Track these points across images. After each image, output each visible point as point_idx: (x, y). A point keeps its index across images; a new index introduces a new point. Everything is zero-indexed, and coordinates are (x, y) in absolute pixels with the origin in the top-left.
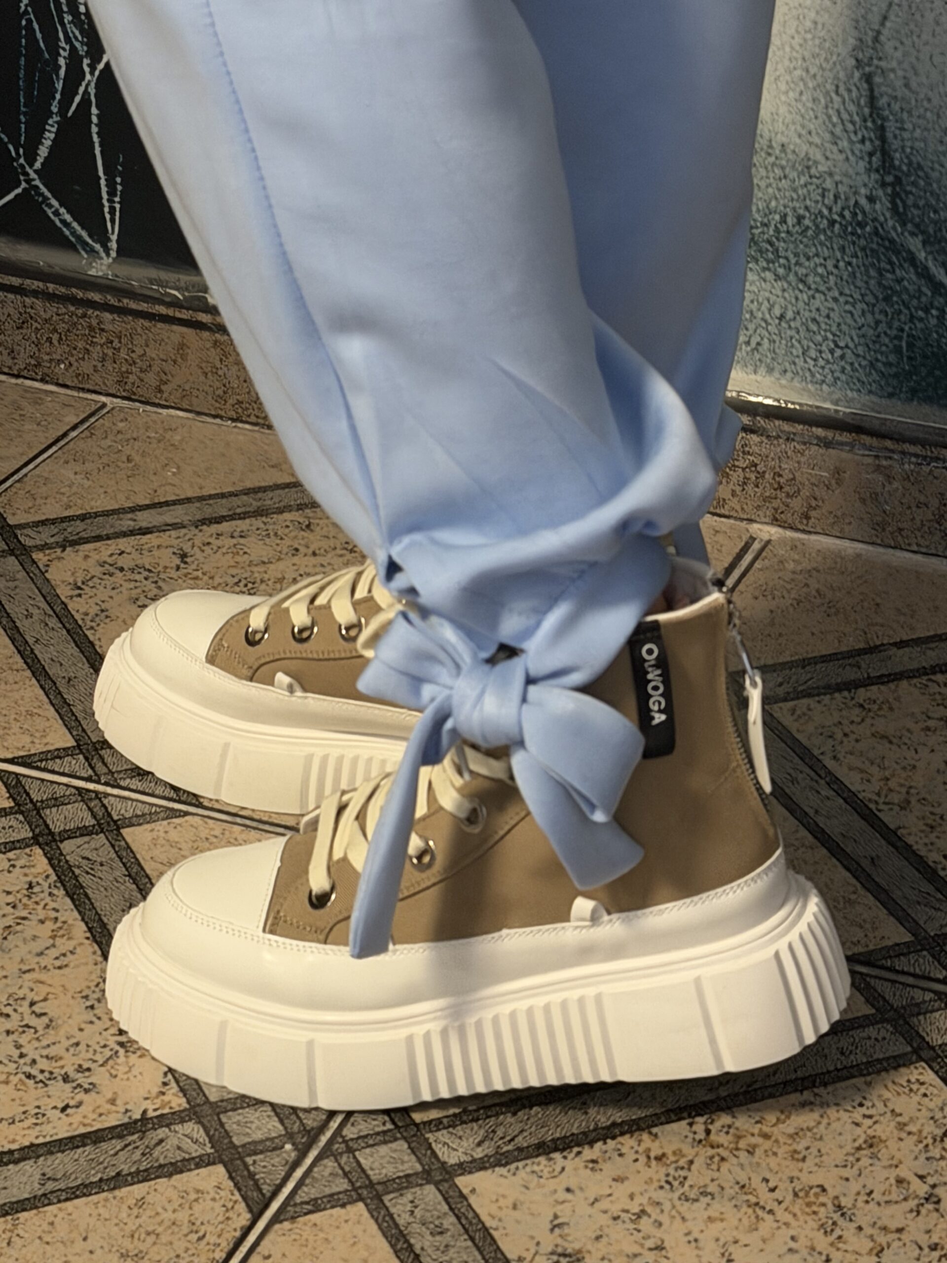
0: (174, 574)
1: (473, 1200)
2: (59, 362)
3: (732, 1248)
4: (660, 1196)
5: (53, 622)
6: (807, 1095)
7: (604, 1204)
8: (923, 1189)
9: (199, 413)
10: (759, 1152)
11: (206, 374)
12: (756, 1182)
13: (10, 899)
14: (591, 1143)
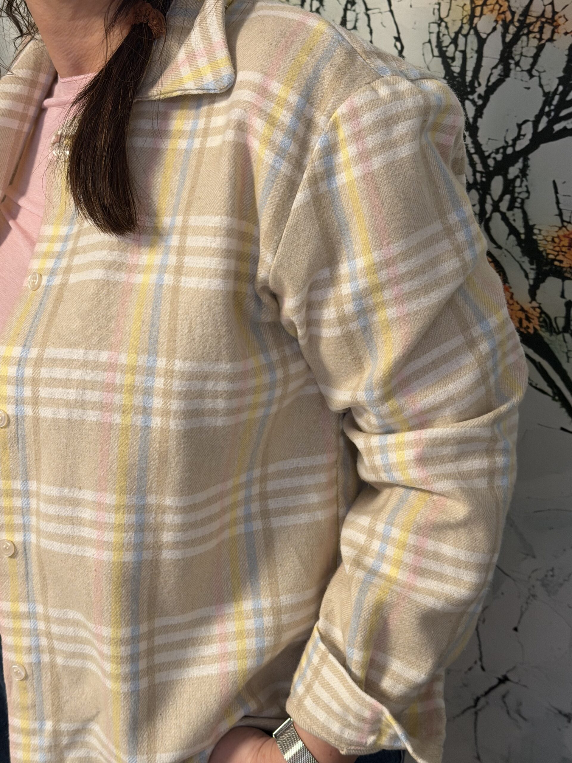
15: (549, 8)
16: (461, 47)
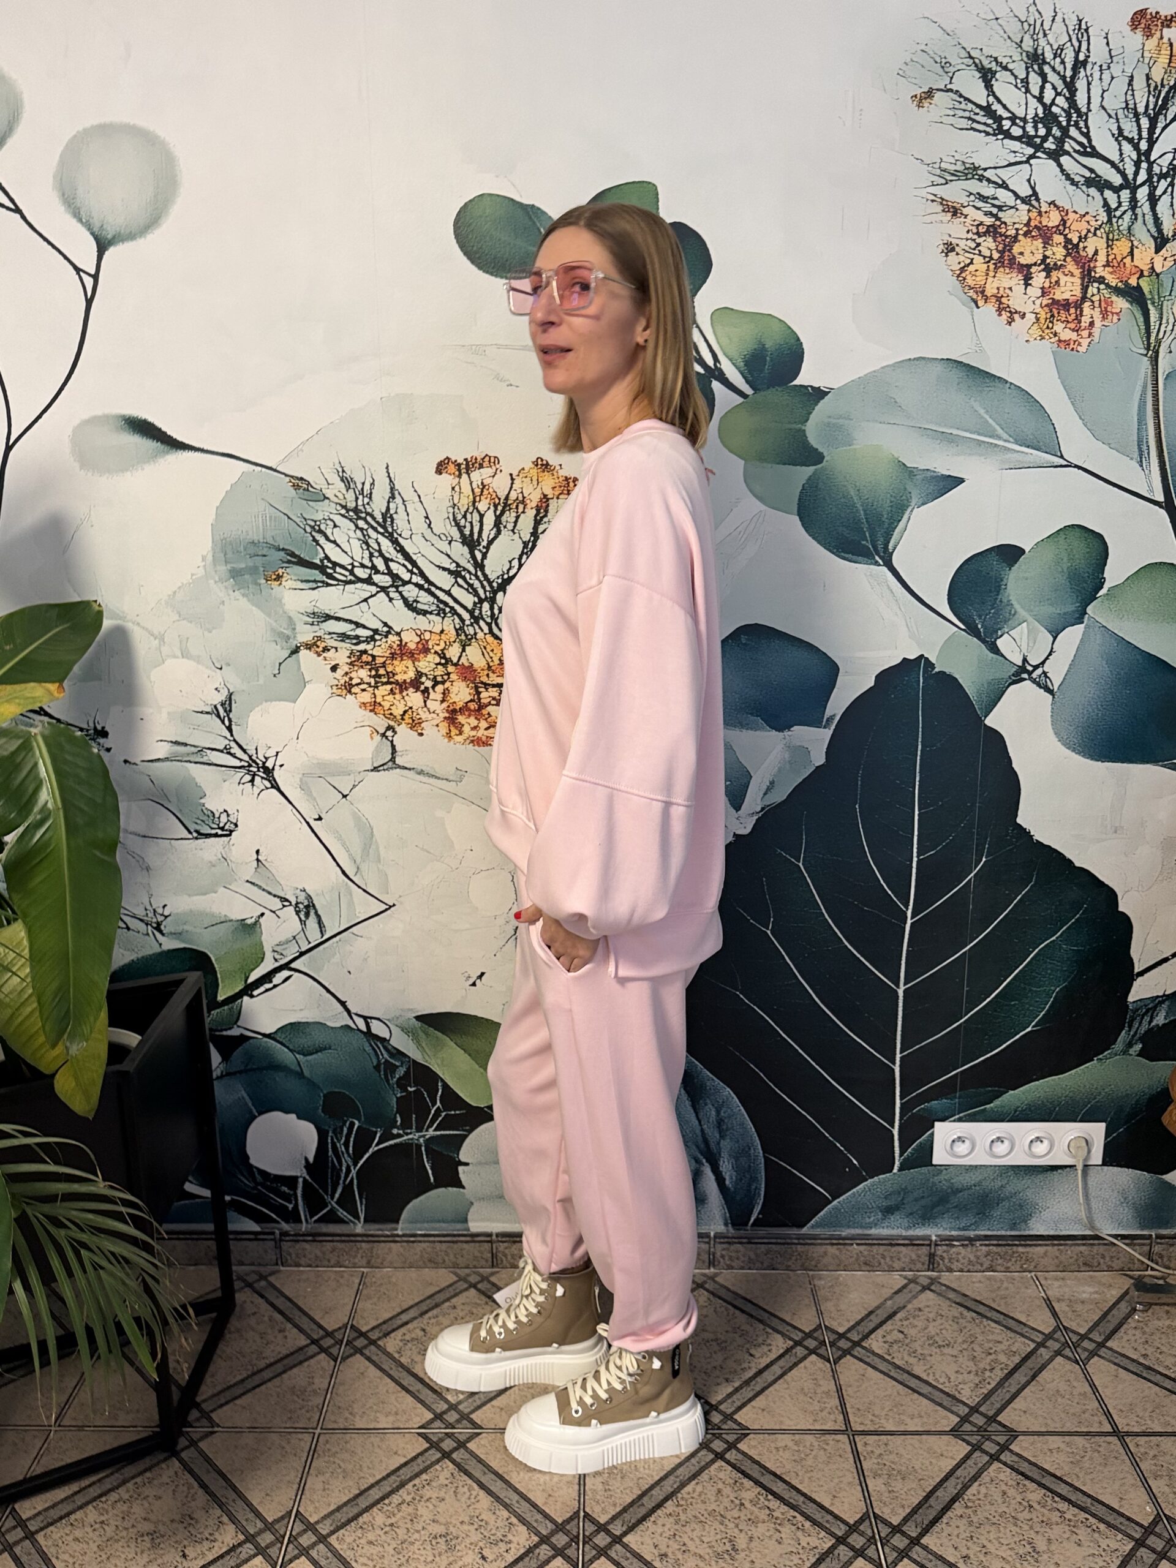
2: (346, 1260)
3: (702, 1538)
5: (400, 1369)
6: (696, 1481)
7: (664, 1535)
9: (396, 1268)
10: (694, 1504)
11: (398, 1256)
12: (698, 1515)
13: (449, 1481)
15: (520, 496)
16: (469, 519)
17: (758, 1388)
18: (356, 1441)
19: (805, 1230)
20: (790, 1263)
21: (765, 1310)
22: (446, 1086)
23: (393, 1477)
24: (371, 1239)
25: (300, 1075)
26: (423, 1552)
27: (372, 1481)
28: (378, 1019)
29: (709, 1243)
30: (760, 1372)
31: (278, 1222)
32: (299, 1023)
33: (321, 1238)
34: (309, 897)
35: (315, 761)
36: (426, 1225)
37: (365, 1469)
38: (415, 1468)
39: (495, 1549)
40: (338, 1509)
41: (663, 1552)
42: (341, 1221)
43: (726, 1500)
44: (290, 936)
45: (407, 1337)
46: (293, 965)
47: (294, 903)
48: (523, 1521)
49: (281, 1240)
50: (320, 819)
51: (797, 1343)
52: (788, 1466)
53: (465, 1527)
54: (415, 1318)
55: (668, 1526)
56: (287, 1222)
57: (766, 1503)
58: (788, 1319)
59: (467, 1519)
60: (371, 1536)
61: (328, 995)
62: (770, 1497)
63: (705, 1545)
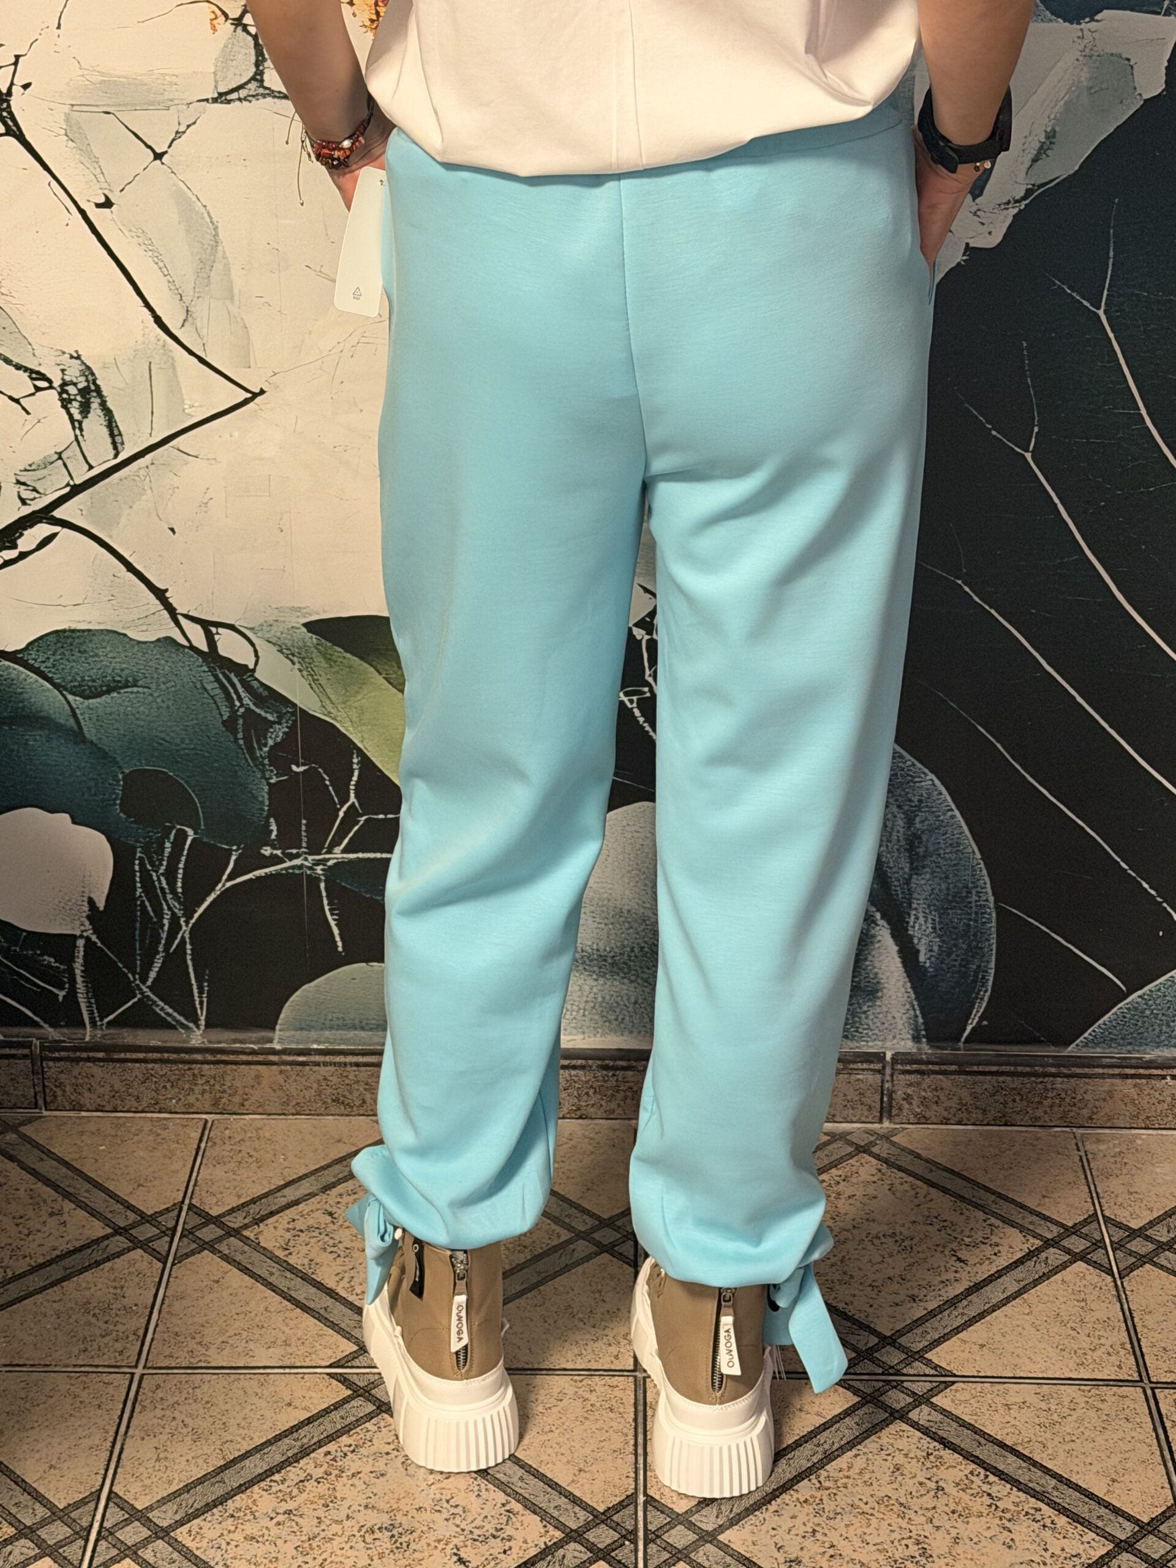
0: (335, 1227)
1: (732, 1545)
2: (171, 1099)
3: (866, 1537)
4: (817, 1520)
5: (288, 1274)
6: (854, 1451)
7: (794, 1532)
8: (933, 1485)
9: (269, 1114)
10: (849, 1486)
11: (274, 1091)
12: (857, 1502)
13: (392, 1446)
14: (769, 1502)
17: (972, 1312)
18: (213, 1386)
19: (1071, 1050)
20: (1039, 1113)
21: (988, 1189)
22: (367, 764)
23: (286, 1441)
24: (219, 1057)
25: (77, 735)
26: (350, 1553)
27: (246, 1446)
28: (231, 627)
29: (881, 1072)
30: (977, 1287)
31: (36, 1025)
32: (73, 631)
33: (122, 1055)
34: (88, 372)
35: (98, 78)
36: (327, 1033)
37: (233, 1429)
38: (328, 1426)
39: (483, 1548)
40: (188, 1488)
41: (793, 1557)
42: (163, 1024)
43: (911, 1482)
44: (50, 452)
45: (300, 1224)
46: (58, 513)
47: (57, 383)
48: (532, 1508)
49: (43, 1059)
50: (108, 204)
51: (1048, 1243)
52: (1028, 1433)
53: (426, 1516)
54: (312, 1195)
55: (802, 1518)
56: (54, 1025)
57: (985, 1487)
58: (1031, 1203)
59: (428, 1504)
60: (250, 1528)
61: (130, 575)
62: (992, 1478)
63: (871, 1548)
